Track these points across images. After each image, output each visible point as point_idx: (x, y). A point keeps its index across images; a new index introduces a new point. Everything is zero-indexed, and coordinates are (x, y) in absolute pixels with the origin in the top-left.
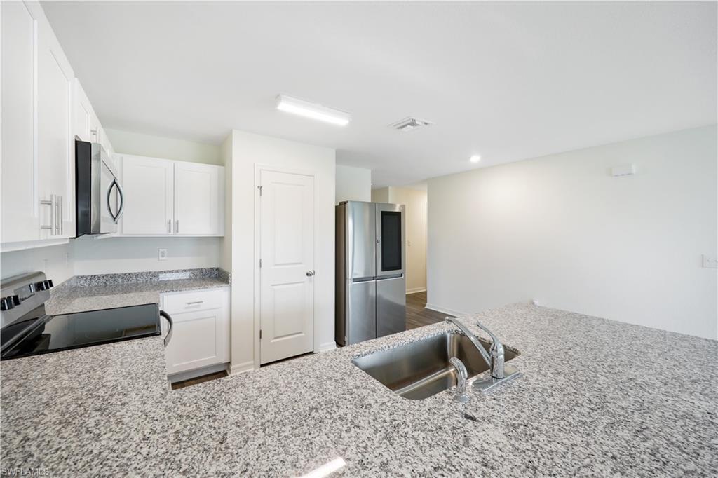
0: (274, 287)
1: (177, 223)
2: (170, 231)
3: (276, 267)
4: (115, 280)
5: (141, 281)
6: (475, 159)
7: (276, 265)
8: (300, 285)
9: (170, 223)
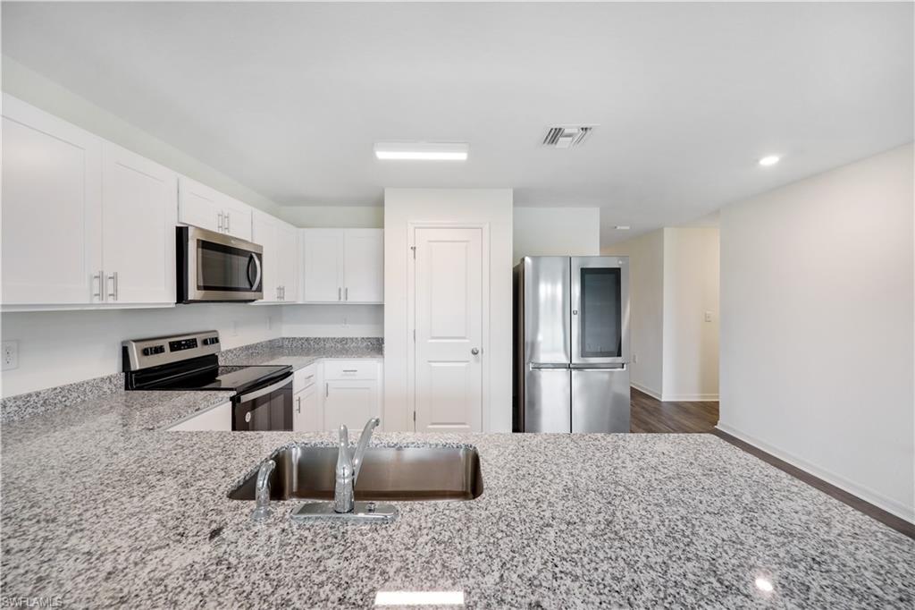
0: (433, 364)
1: (347, 290)
2: (340, 298)
3: (434, 341)
4: (309, 344)
5: (327, 345)
6: (769, 161)
7: (433, 338)
8: (464, 365)
9: (340, 290)
